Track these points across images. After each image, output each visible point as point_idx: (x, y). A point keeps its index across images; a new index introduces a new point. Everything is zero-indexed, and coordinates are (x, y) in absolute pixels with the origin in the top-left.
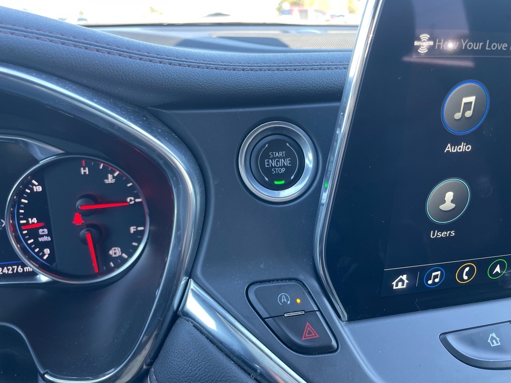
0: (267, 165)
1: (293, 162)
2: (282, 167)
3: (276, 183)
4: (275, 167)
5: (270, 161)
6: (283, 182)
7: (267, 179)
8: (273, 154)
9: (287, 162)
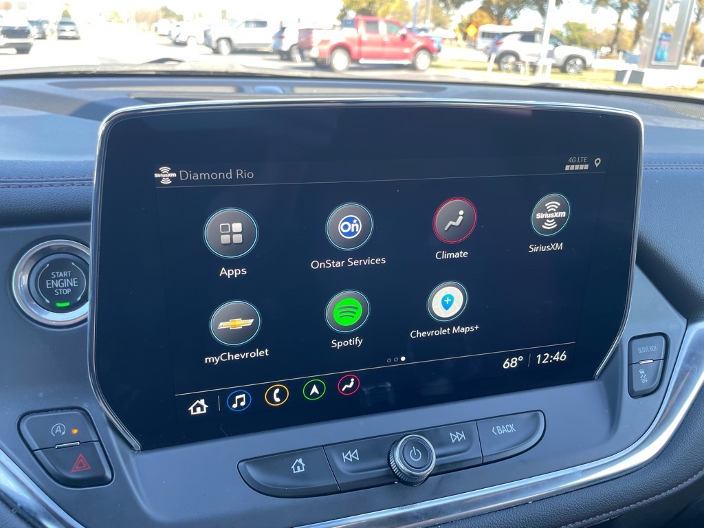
0: (49, 286)
1: (79, 282)
2: (67, 288)
3: (59, 305)
4: (59, 288)
5: (53, 281)
6: (67, 304)
7: (48, 301)
8: (56, 274)
9: (73, 283)
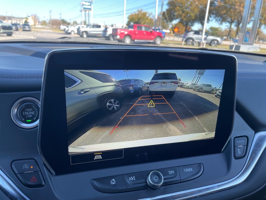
0: (24, 114)
1: (35, 113)
2: (30, 115)
3: (27, 121)
4: (28, 115)
5: (26, 112)
6: (30, 121)
7: (23, 119)
8: (27, 110)
9: (33, 113)
